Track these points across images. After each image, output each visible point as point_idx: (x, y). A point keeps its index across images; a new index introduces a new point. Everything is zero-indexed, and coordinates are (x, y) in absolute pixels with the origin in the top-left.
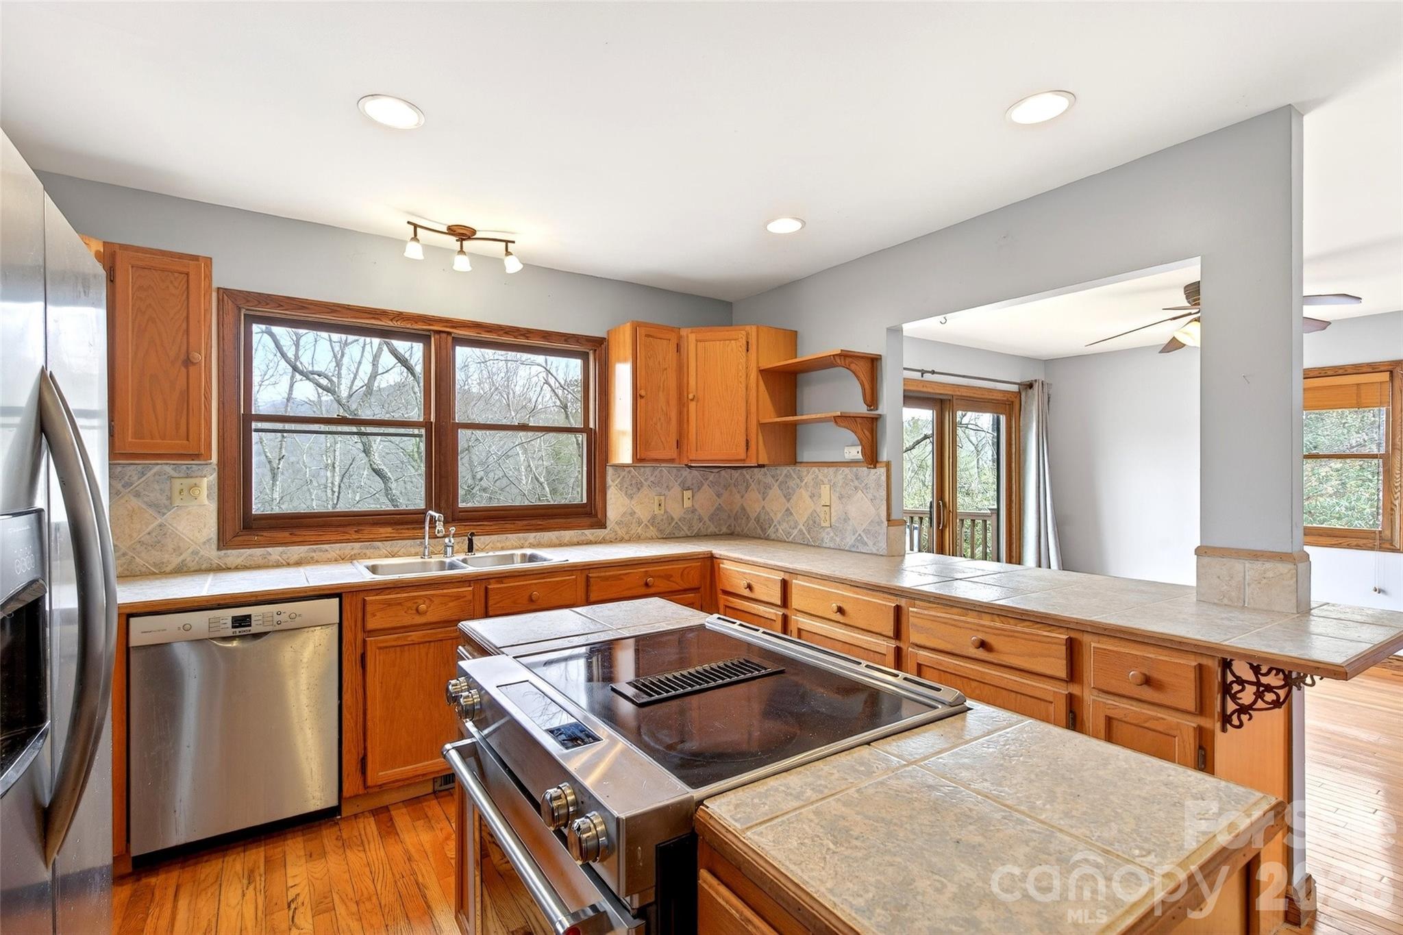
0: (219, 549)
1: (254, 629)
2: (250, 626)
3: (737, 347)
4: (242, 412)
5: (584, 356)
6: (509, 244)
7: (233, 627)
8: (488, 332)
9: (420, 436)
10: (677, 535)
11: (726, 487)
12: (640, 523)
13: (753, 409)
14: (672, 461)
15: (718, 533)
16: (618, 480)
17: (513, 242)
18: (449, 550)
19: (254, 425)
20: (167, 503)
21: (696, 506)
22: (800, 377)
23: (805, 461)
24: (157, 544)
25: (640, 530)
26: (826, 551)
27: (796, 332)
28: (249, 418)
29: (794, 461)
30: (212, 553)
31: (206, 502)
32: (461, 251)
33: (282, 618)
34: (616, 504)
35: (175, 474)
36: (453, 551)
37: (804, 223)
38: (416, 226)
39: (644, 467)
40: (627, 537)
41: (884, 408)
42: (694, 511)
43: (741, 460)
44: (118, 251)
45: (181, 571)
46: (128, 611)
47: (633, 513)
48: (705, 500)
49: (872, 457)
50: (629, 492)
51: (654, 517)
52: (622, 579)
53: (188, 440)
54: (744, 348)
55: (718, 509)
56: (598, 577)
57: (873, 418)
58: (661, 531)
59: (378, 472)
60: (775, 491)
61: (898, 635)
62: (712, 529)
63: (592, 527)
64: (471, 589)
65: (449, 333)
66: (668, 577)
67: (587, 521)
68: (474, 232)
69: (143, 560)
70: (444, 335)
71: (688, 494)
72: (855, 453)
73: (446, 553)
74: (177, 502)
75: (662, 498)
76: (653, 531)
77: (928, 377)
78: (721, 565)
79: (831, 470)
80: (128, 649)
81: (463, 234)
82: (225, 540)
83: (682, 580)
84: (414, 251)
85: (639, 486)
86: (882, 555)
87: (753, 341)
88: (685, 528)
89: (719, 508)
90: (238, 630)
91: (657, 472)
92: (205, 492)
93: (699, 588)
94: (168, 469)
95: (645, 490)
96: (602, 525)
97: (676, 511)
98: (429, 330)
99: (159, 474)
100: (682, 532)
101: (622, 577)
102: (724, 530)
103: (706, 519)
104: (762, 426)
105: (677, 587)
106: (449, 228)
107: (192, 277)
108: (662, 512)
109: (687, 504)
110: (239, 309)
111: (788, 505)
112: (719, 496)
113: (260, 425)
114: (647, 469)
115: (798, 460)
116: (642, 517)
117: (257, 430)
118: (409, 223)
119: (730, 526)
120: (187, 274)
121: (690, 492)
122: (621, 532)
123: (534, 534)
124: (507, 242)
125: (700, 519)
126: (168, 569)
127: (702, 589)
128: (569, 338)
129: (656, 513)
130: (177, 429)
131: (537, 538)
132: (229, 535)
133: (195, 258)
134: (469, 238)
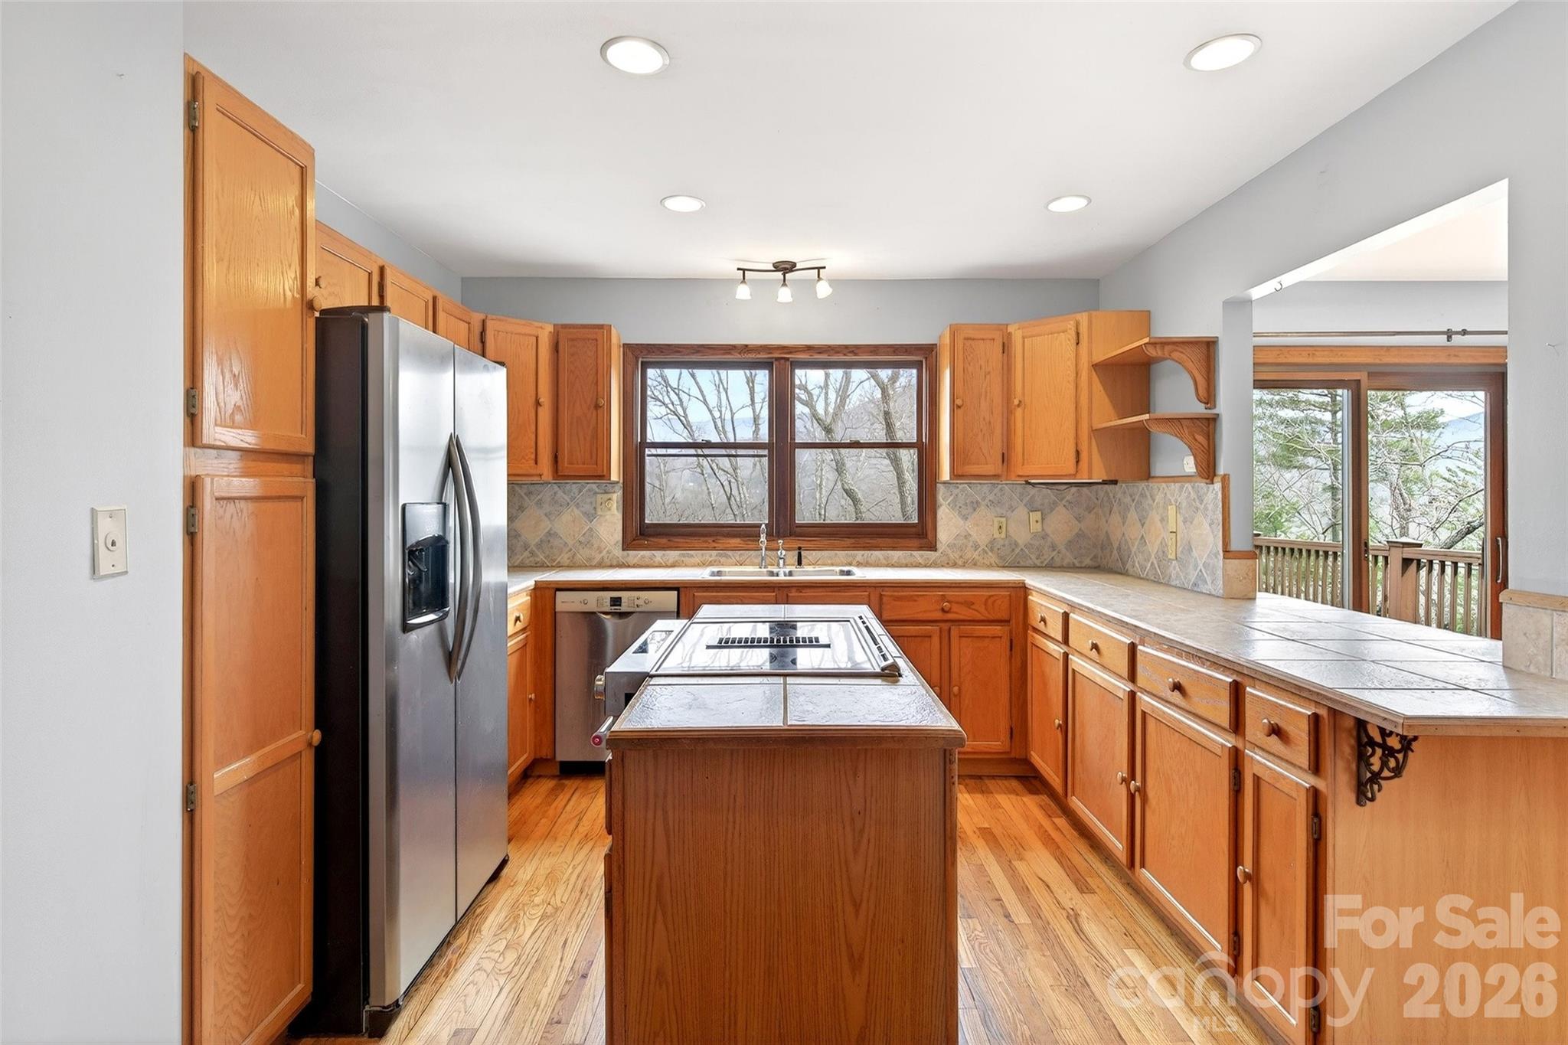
0: (623, 550)
1: (624, 608)
2: (620, 605)
3: (1066, 340)
4: (639, 440)
5: (918, 365)
6: (821, 270)
7: (611, 606)
8: (820, 353)
9: (765, 456)
10: (1022, 564)
11: (1090, 510)
12: (976, 547)
13: (1085, 414)
14: (996, 476)
15: (1078, 565)
16: (952, 498)
17: (824, 268)
18: (781, 562)
19: (647, 451)
20: (593, 512)
21: (1049, 531)
22: (1154, 367)
23: (1157, 475)
24: (588, 544)
25: (976, 555)
26: (1174, 590)
27: (1149, 311)
28: (644, 444)
29: (1148, 476)
30: (618, 552)
31: (616, 512)
32: (784, 284)
33: (640, 602)
34: (948, 525)
35: (597, 490)
36: (784, 562)
37: (1090, 201)
38: (744, 270)
39: (980, 484)
40: (960, 563)
41: (1225, 406)
42: (1045, 537)
43: (1070, 475)
44: (560, 330)
45: (601, 565)
46: (557, 586)
47: (967, 536)
48: (1061, 524)
49: (1208, 469)
50: (964, 512)
51: (993, 541)
52: (915, 601)
53: (597, 464)
54: (1074, 342)
55: (1078, 535)
56: (892, 596)
57: (1208, 419)
58: (1001, 557)
59: (849, 493)
60: (1133, 515)
61: (1132, 677)
62: (1069, 559)
63: (921, 548)
64: (774, 594)
65: (788, 359)
66: (969, 604)
67: (916, 542)
68: (794, 265)
69: (582, 554)
70: (782, 361)
71: (1037, 515)
72: (1189, 465)
73: (778, 565)
74: (599, 513)
75: (1004, 520)
76: (992, 558)
77: (1457, 340)
78: (1030, 597)
79: (1177, 486)
80: (555, 612)
81: (786, 268)
82: (627, 545)
83: (986, 609)
84: (743, 292)
85: (975, 506)
86: (1218, 597)
87: (1084, 330)
88: (1033, 557)
89: (1080, 535)
90: (613, 608)
91: (996, 491)
92: (615, 505)
93: (1008, 621)
94: (594, 487)
95: (983, 510)
96: (932, 547)
97: (1022, 537)
98: (772, 358)
99: (589, 490)
100: (1030, 562)
101: (916, 598)
102: (1087, 561)
103: (1062, 548)
104: (1095, 432)
105: (979, 617)
106: (775, 265)
107: (600, 342)
108: (1003, 535)
109: (1036, 527)
110: (637, 358)
111: (1142, 532)
112: (1079, 519)
113: (654, 451)
114: (985, 487)
115: (1152, 475)
116: (978, 540)
117: (649, 455)
118: (739, 269)
119: (1095, 557)
120: (597, 340)
121: (1039, 513)
122: (954, 555)
123: (863, 552)
124: (819, 268)
125: (1053, 547)
126: (594, 563)
127: (1013, 622)
128: (897, 349)
129: (995, 536)
130: (591, 458)
131: (865, 556)
132: (629, 539)
133: (601, 327)
134: (791, 271)
